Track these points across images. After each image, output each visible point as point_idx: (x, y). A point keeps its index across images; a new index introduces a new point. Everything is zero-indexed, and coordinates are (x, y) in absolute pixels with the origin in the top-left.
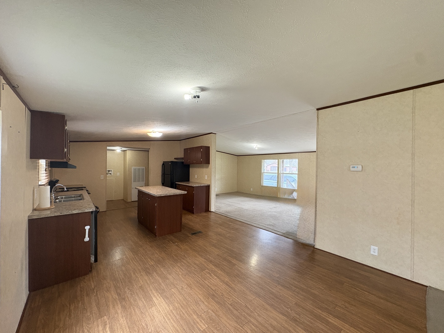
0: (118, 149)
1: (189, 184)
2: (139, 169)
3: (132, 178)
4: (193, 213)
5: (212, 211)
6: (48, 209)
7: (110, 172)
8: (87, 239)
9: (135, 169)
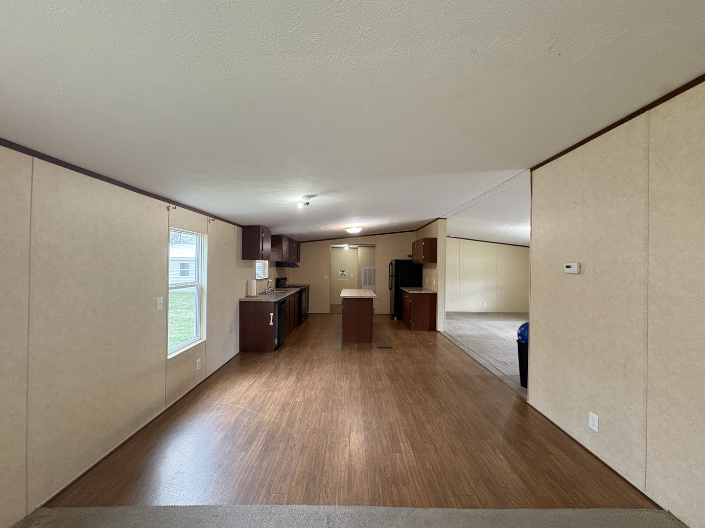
0: (346, 247)
1: (422, 290)
2: (370, 270)
3: (363, 281)
4: (410, 329)
5: (438, 330)
6: (254, 297)
7: (344, 273)
8: (271, 324)
9: (366, 270)
